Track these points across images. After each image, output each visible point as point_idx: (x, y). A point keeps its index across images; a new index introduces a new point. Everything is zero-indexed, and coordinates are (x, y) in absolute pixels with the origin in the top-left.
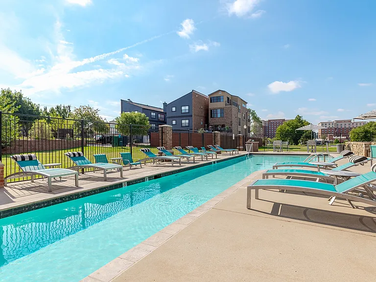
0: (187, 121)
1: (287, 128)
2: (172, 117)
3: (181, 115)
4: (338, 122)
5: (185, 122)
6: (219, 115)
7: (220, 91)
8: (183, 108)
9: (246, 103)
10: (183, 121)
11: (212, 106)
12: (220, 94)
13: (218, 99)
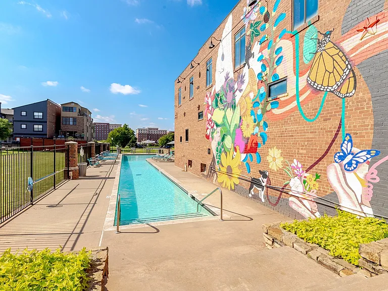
0: (41, 127)
1: (118, 134)
2: (21, 121)
3: (32, 120)
4: (150, 129)
5: (38, 127)
6: (71, 123)
7: (73, 102)
8: (36, 114)
9: (91, 113)
10: (36, 126)
11: (64, 114)
12: (72, 105)
13: (71, 109)
